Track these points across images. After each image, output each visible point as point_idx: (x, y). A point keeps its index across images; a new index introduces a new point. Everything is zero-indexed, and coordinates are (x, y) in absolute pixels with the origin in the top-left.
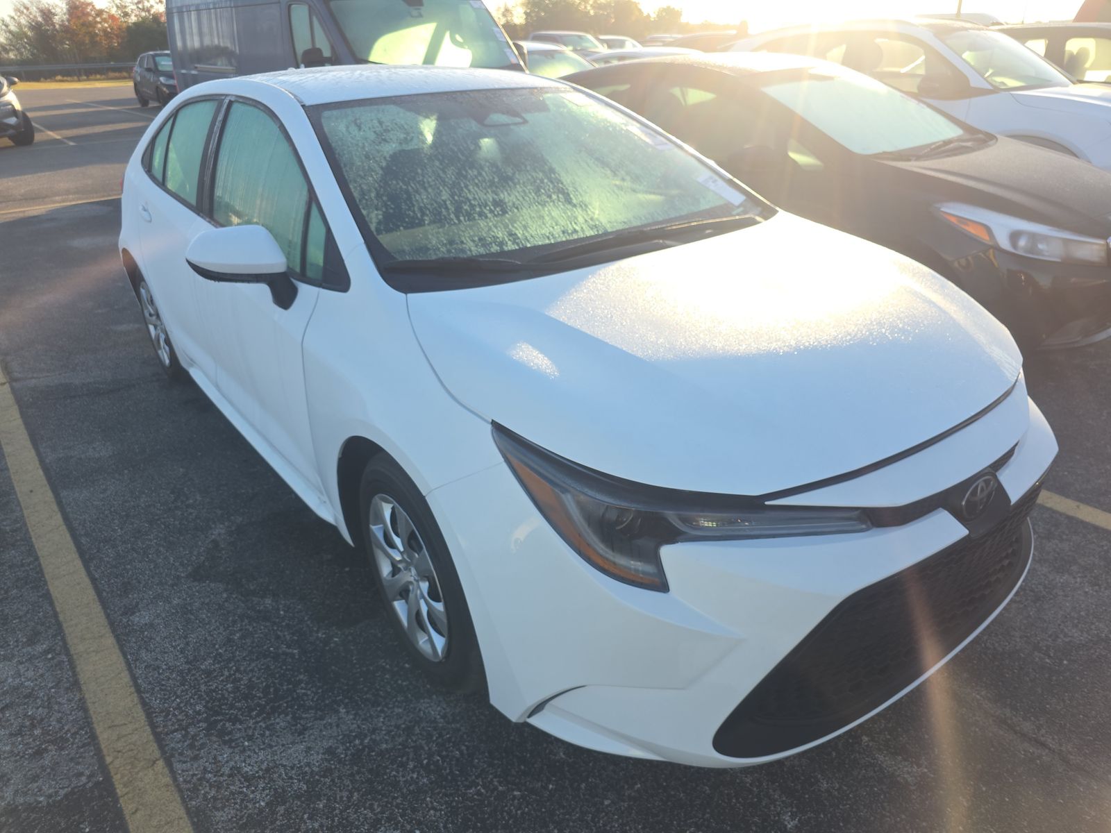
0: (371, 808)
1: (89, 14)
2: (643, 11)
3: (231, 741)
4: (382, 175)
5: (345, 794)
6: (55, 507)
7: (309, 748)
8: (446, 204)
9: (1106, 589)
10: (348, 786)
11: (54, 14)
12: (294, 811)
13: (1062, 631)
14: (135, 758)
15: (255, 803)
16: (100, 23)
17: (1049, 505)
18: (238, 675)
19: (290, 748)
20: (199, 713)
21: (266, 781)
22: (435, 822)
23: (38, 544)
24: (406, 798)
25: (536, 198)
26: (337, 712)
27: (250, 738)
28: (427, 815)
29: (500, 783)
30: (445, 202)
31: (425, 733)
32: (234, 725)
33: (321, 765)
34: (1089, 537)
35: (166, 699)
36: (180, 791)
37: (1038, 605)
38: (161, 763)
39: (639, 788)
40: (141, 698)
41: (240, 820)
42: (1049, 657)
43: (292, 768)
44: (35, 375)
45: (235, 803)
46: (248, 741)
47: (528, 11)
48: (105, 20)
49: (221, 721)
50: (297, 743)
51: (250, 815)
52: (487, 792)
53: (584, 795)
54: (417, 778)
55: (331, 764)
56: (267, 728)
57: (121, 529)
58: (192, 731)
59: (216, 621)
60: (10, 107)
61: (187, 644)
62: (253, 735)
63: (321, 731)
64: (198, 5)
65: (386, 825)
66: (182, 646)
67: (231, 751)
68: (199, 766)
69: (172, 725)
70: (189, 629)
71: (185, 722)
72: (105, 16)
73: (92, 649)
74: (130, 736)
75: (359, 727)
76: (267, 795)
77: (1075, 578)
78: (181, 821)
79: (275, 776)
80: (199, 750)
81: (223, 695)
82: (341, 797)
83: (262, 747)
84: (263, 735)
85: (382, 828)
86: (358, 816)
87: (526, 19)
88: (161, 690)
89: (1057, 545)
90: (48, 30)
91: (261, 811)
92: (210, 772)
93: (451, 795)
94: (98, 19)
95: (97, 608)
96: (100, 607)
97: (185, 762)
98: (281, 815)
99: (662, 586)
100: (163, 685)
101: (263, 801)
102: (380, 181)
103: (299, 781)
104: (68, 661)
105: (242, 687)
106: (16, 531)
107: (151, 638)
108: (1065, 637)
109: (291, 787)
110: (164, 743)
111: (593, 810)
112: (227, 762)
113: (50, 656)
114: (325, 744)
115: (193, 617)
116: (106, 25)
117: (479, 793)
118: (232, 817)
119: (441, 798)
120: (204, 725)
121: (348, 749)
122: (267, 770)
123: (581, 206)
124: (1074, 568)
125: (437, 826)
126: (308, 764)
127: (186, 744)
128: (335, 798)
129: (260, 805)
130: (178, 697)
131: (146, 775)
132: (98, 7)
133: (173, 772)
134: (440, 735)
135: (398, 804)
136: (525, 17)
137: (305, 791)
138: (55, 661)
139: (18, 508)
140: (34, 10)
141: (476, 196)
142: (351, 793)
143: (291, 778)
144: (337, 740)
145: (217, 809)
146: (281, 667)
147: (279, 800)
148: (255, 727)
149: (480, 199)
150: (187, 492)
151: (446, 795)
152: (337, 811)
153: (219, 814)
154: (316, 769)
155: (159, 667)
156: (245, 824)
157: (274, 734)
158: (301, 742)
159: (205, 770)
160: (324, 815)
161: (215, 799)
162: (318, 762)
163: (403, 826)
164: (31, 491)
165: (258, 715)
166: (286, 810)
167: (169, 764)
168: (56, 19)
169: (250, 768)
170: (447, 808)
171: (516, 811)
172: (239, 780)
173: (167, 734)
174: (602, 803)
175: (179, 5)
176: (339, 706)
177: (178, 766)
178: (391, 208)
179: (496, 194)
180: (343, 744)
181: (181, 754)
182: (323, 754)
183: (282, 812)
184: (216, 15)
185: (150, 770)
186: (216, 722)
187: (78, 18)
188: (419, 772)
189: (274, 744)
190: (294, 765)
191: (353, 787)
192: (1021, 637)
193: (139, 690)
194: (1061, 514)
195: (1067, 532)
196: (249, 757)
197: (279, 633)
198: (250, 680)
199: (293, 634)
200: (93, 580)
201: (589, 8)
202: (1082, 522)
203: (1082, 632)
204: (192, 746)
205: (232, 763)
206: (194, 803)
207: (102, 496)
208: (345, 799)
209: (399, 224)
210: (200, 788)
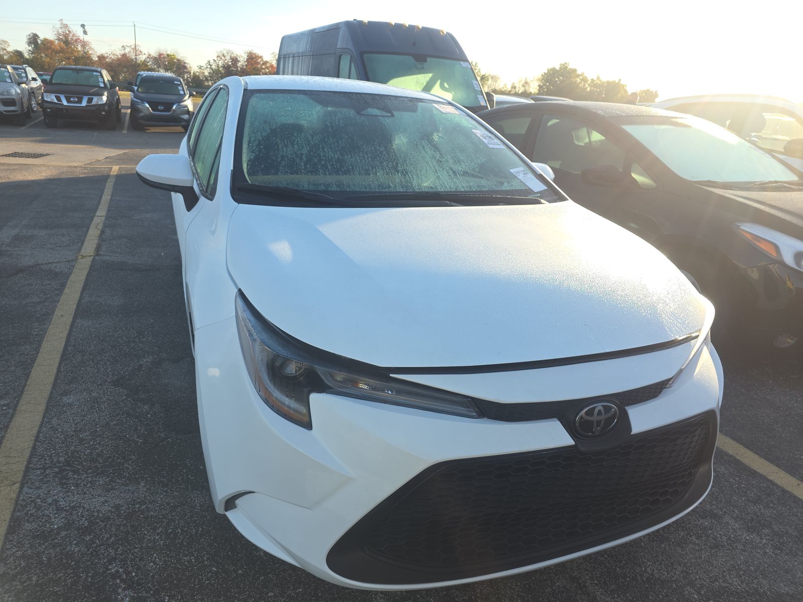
0: (116, 550)
1: (259, 63)
2: (628, 91)
3: (65, 483)
4: (268, 133)
5: (107, 536)
6: (68, 327)
7: (106, 501)
8: (302, 157)
9: (787, 554)
10: (112, 531)
11: (239, 61)
12: (70, 537)
13: (724, 576)
14: (6, 478)
15: (51, 525)
16: (264, 69)
17: (770, 478)
18: (97, 446)
19: (95, 498)
20: (59, 462)
21: (67, 514)
22: (149, 571)
23: (44, 345)
24: (142, 550)
25: (371, 162)
26: (139, 483)
27: (77, 485)
28: (147, 565)
29: (208, 558)
30: (302, 154)
31: (182, 513)
32: (73, 475)
33: (105, 514)
34: (795, 510)
35: (48, 449)
36: (16, 504)
37: (713, 551)
38: (18, 485)
39: (299, 591)
40: (35, 445)
41: (36, 532)
42: (699, 593)
43: (88, 510)
44: (111, 255)
45: (41, 521)
46: (74, 487)
47: (542, 84)
48: (267, 68)
49: (68, 470)
50: (101, 496)
51: (44, 531)
52: (195, 562)
53: (258, 584)
54: (158, 540)
55: (112, 515)
56: (91, 482)
57: (94, 347)
58: (48, 471)
59: (108, 411)
60: (187, 108)
61: (82, 420)
62: (79, 484)
63: (121, 493)
64: (294, 54)
65: (118, 563)
66: (78, 421)
67: (60, 489)
68: (37, 493)
69: (40, 465)
70: (90, 411)
71: (48, 465)
72: (268, 65)
73: (29, 410)
74: (12, 465)
75: (145, 497)
76: (62, 522)
77: (761, 539)
78: (4, 522)
79: (75, 512)
80: (44, 484)
81: (80, 455)
82: (103, 537)
83: (79, 492)
84: (85, 486)
85: (114, 564)
86: (105, 553)
87: (539, 90)
88: (49, 443)
89: (760, 509)
90: (233, 70)
91: (52, 530)
92: (40, 499)
93: (172, 557)
94: (264, 67)
95: (49, 388)
96: (51, 387)
97: (31, 488)
98: (61, 537)
99: (308, 425)
100: (52, 440)
101: (57, 525)
102: (265, 137)
103: (86, 519)
104: (12, 413)
105: (95, 454)
106: (38, 335)
107: (65, 412)
108: (723, 582)
109: (79, 521)
110: (28, 474)
111: (258, 596)
112: (54, 495)
113: (5, 408)
114: (118, 502)
115: (97, 406)
116: (267, 71)
117: (190, 562)
118: (33, 529)
119: (164, 557)
120: (57, 470)
121: (129, 508)
122: (73, 508)
123: (403, 172)
124: (766, 531)
125: (148, 574)
126: (98, 511)
127: (39, 478)
128: (99, 537)
129: (54, 527)
130: (55, 450)
131: (4, 489)
132: (265, 59)
133: (20, 492)
134: (192, 517)
135: (134, 552)
136: (538, 88)
137: (85, 527)
138: (6, 411)
139: (48, 324)
140: (228, 58)
141: (327, 155)
142: (111, 536)
143: (83, 516)
144: (126, 501)
145: (28, 522)
146: (125, 448)
147: (67, 527)
148: (84, 480)
149: (328, 157)
150: (146, 334)
151: (168, 556)
152: (95, 545)
153: (27, 524)
154: (101, 515)
155: (57, 430)
156: (37, 535)
157: (92, 487)
158: (104, 496)
159: (38, 497)
160: (86, 545)
161: (32, 515)
162: (105, 511)
163: (127, 567)
164: (62, 316)
165: (92, 473)
166: (66, 535)
167: (21, 488)
168: (239, 64)
169: (64, 503)
170: (162, 564)
171: (205, 580)
172: (53, 508)
173: (33, 469)
174: (267, 594)
175: (285, 53)
176: (142, 480)
177: (25, 489)
178: (263, 153)
179: (342, 156)
180: (128, 504)
181: (32, 483)
182: (112, 507)
183: (63, 535)
184: (299, 60)
185: (9, 487)
186: (66, 470)
187: (252, 64)
188: (161, 536)
189: (88, 493)
190: (90, 509)
191: (115, 534)
192: (682, 572)
193: (36, 440)
194: (778, 486)
195: (776, 502)
196: (68, 496)
197: (139, 427)
198: (102, 451)
199: (146, 430)
200: (59, 371)
201: (587, 86)
202: (795, 497)
203: (742, 582)
204: (41, 480)
205: (56, 497)
206: (19, 514)
207: (98, 326)
208: (105, 539)
209: (263, 163)
210: (28, 506)
